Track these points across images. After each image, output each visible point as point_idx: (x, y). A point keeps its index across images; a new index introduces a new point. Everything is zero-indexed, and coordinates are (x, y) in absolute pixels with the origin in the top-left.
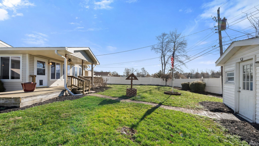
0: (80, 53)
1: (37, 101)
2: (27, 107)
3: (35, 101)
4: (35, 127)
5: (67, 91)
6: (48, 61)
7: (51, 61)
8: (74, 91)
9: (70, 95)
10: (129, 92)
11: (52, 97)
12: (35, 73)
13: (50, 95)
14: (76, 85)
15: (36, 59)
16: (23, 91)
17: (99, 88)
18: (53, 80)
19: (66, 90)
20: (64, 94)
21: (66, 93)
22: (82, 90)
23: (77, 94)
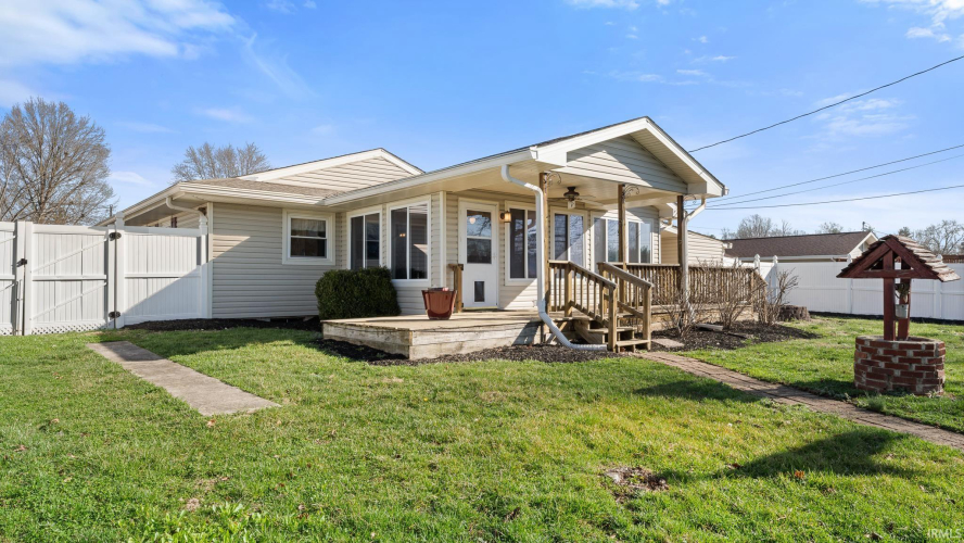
0: (603, 154)
1: (449, 350)
2: (424, 361)
3: (443, 347)
4: (414, 403)
5: (546, 329)
6: (500, 205)
7: (510, 205)
8: (574, 330)
9: (560, 344)
10: (870, 363)
11: (494, 342)
12: (463, 259)
13: (486, 335)
14: (591, 309)
15: (465, 205)
16: (426, 317)
17: (720, 328)
18: (518, 281)
19: (541, 323)
20: (537, 340)
21: (543, 336)
22: (606, 331)
23: (587, 343)
